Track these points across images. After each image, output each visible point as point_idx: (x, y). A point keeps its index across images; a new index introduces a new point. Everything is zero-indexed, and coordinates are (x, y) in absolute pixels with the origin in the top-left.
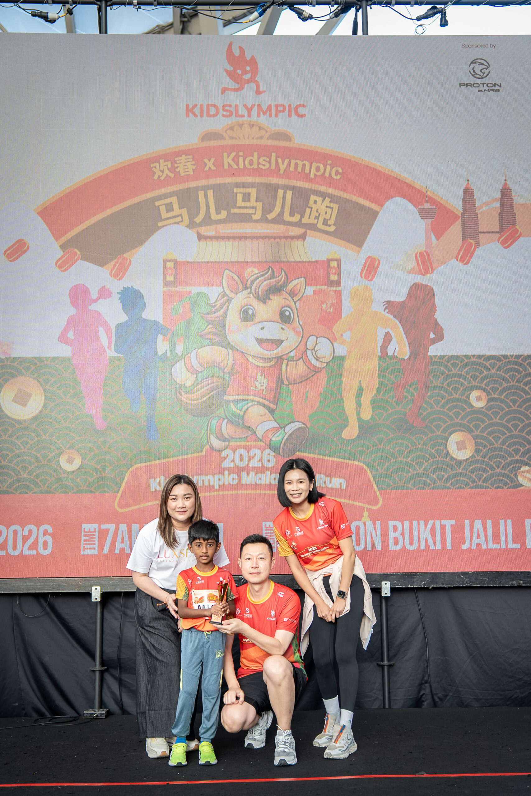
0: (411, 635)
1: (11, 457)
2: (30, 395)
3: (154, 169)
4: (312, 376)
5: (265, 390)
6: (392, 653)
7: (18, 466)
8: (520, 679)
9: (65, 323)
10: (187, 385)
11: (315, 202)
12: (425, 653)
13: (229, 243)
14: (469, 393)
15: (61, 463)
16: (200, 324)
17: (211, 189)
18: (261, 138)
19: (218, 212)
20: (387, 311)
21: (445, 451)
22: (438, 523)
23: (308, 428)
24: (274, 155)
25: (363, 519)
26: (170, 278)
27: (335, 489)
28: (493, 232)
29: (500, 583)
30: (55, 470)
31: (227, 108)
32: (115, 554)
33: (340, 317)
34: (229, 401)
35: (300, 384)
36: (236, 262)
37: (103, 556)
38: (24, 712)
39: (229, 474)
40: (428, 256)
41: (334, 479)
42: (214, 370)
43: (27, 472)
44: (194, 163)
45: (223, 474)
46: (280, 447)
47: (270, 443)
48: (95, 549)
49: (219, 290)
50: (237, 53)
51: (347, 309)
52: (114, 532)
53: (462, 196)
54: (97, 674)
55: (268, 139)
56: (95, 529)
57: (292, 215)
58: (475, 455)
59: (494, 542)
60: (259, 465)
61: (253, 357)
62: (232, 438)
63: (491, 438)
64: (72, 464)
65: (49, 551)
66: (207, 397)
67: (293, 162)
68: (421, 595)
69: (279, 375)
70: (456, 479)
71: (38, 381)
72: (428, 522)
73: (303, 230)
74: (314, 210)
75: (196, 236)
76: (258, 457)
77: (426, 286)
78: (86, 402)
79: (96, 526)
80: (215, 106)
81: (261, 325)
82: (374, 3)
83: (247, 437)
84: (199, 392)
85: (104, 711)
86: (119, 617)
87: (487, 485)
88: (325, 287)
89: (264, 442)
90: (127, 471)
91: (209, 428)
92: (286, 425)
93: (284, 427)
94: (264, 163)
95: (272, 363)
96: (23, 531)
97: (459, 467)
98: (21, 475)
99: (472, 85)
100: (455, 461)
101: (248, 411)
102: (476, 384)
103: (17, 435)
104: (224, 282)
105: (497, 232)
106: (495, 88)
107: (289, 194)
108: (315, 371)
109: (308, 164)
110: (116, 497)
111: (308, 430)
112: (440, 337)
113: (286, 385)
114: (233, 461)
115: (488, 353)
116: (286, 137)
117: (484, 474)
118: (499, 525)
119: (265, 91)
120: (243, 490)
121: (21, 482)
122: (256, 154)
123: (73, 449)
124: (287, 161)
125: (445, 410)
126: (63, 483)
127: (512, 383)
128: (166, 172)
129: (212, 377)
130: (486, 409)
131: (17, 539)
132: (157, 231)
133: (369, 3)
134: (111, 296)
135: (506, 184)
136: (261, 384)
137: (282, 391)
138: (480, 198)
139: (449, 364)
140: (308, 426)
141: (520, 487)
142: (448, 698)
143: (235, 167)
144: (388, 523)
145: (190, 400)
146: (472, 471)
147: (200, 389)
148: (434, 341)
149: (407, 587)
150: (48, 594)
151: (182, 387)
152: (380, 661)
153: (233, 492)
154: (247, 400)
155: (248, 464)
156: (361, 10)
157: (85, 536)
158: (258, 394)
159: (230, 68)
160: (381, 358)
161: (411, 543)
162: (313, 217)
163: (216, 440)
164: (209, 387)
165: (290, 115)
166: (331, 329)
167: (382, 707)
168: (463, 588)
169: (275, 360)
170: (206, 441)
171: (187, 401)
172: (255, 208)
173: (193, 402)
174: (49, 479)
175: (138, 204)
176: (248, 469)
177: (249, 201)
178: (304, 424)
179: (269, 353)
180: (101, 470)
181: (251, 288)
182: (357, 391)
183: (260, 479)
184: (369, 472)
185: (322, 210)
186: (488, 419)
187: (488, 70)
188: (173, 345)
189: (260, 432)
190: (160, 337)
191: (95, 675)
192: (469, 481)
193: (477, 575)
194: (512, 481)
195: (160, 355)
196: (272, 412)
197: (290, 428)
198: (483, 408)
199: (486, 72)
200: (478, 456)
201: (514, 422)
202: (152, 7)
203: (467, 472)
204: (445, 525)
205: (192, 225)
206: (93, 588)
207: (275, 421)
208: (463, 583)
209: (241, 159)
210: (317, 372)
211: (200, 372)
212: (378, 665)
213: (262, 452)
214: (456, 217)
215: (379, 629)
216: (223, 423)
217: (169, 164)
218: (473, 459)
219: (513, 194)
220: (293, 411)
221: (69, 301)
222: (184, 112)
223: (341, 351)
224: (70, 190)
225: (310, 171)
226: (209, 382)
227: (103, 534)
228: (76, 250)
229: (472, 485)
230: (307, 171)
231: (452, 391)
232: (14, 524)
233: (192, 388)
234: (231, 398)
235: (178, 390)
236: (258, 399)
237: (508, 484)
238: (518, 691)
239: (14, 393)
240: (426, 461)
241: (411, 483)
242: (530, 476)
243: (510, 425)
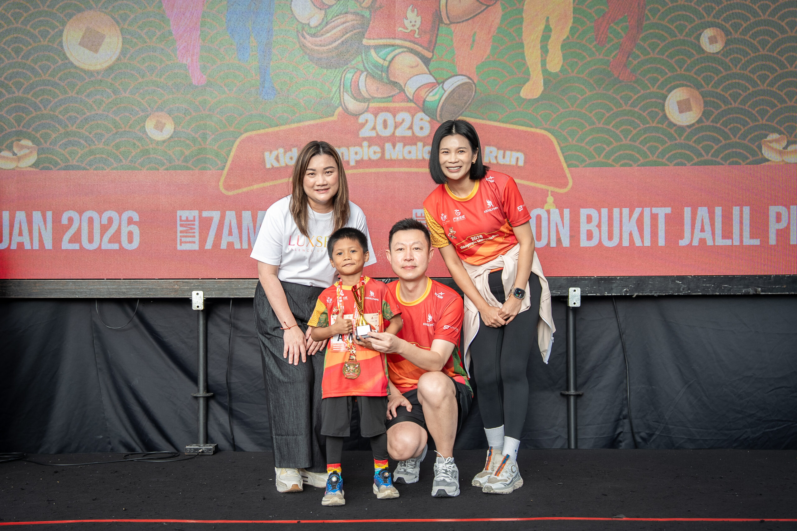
0: (607, 357)
1: (81, 121)
2: (103, 37)
4: (482, 12)
5: (417, 31)
6: (580, 381)
7: (90, 133)
8: (752, 415)
12: (625, 381)
14: (699, 32)
15: (147, 130)
21: (661, 114)
22: (647, 211)
23: (474, 84)
25: (546, 207)
27: (510, 166)
29: (729, 290)
30: (140, 139)
32: (222, 250)
34: (368, 48)
35: (464, 23)
37: (205, 252)
38: (110, 446)
39: (369, 146)
41: (508, 153)
42: (348, 3)
43: (103, 140)
45: (361, 146)
46: (436, 110)
47: (423, 105)
48: (194, 242)
52: (220, 221)
54: (201, 401)
56: (194, 217)
58: (703, 118)
59: (724, 237)
60: (409, 133)
62: (373, 98)
63: (727, 95)
64: (162, 132)
65: (136, 244)
66: (340, 41)
68: (621, 307)
69: (436, 10)
70: (675, 152)
71: (113, 18)
72: (634, 209)
76: (407, 124)
78: (178, 47)
79: (196, 213)
83: (392, 96)
84: (329, 35)
85: (211, 447)
86: (228, 331)
87: (719, 159)
89: (415, 103)
90: (235, 141)
91: (342, 83)
92: (447, 79)
93: (444, 83)
96: (101, 218)
97: (680, 135)
98: (95, 145)
100: (674, 128)
101: (393, 61)
102: (710, 19)
103: (88, 91)
108: (486, 5)
110: (221, 175)
111: (475, 86)
113: (446, 24)
114: (374, 128)
117: (713, 145)
118: (732, 213)
120: (387, 167)
121: (95, 155)
123: (162, 110)
125: (664, 57)
126: (151, 156)
127: (762, 18)
129: (346, 13)
130: (723, 55)
131: (93, 229)
136: (412, 24)
137: (440, 32)
140: (475, 81)
141: (762, 163)
142: (654, 437)
144: (579, 212)
145: (316, 46)
146: (697, 142)
147: (331, 31)
149: (602, 294)
150: (136, 299)
151: (306, 28)
152: (564, 391)
153: (374, 170)
154: (393, 46)
155: (394, 133)
157: (181, 225)
158: (409, 37)
161: (610, 238)
163: (353, 100)
167: (566, 446)
168: (679, 297)
170: (338, 101)
171: (313, 47)
173: (321, 49)
174: (133, 151)
176: (393, 140)
178: (469, 78)
180: (199, 139)
182: (543, 33)
183: (410, 152)
184: (555, 143)
186: (724, 69)
189: (410, 90)
191: (199, 403)
192: (692, 155)
193: (699, 280)
194: (754, 153)
196: (426, 61)
197: (451, 84)
198: (717, 53)
200: (707, 119)
201: (761, 73)
203: (691, 143)
204: (657, 214)
206: (194, 293)
207: (431, 74)
208: (679, 291)
210: (488, 6)
211: (330, 7)
212: (562, 395)
213: (413, 116)
215: (565, 350)
216: (361, 76)
218: (700, 125)
220: (456, 60)
226: (343, 20)
227: (205, 224)
229: (696, 160)
231: (675, 30)
232: (88, 210)
233: (319, 29)
234: (372, 42)
235: (300, 31)
236: (408, 44)
237: (747, 158)
238: (749, 430)
239: (81, 34)
240: (635, 128)
241: (613, 158)
242: (779, 147)
243: (755, 77)
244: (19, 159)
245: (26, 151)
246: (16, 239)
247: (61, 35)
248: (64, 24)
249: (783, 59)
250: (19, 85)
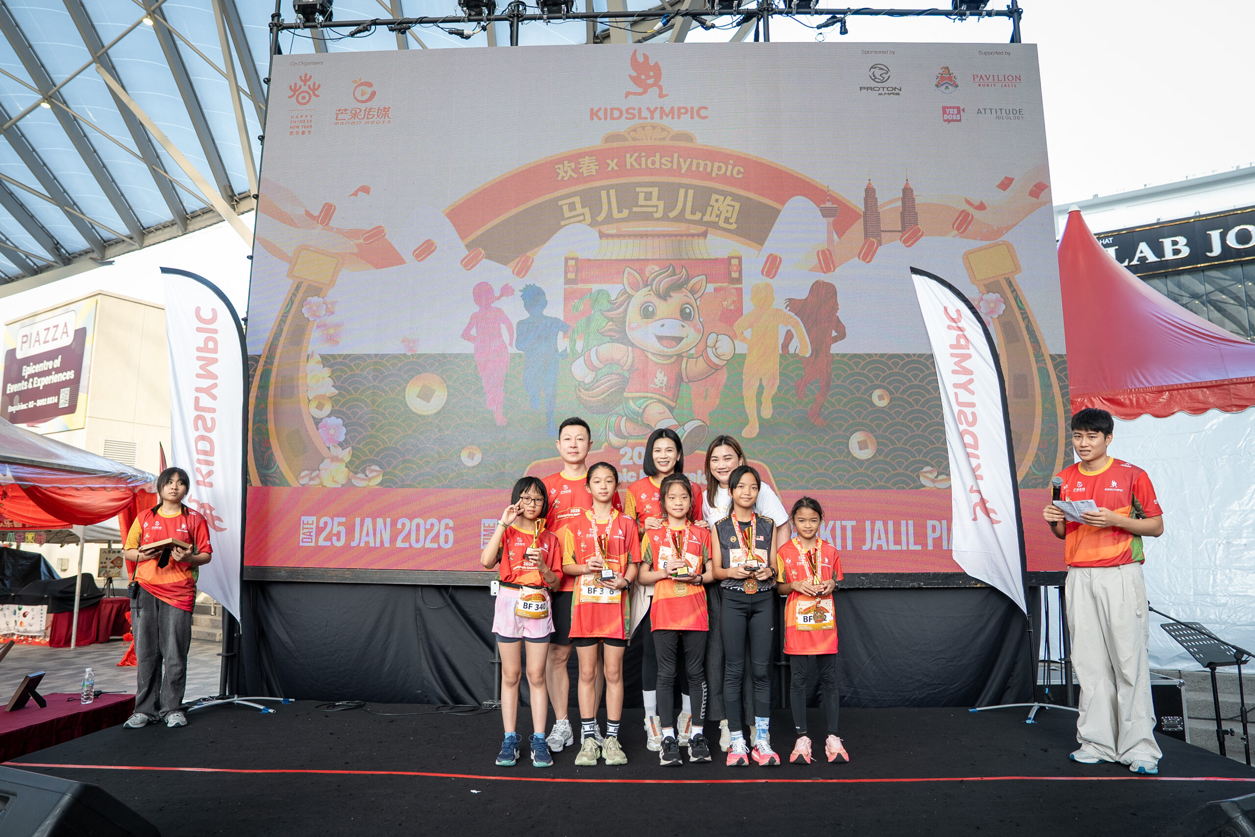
1: (415, 452)
2: (434, 391)
3: (558, 170)
4: (712, 374)
5: (664, 388)
7: (421, 461)
8: (919, 680)
9: (467, 321)
10: (586, 382)
11: (717, 201)
13: (630, 242)
14: (871, 392)
15: (462, 458)
16: (600, 321)
17: (612, 188)
18: (664, 139)
19: (620, 211)
20: (788, 308)
21: (846, 451)
22: (838, 523)
24: (676, 155)
26: (571, 276)
28: (894, 231)
29: (900, 584)
30: (457, 465)
31: (630, 111)
33: (742, 314)
34: (628, 399)
35: (700, 382)
36: (636, 260)
38: (427, 699)
39: (628, 472)
40: (831, 254)
43: (430, 466)
44: (596, 163)
49: (619, 287)
50: (641, 59)
51: (748, 305)
53: (863, 194)
54: (497, 666)
55: (670, 140)
57: (693, 213)
58: (877, 455)
59: (895, 544)
61: (653, 354)
62: (631, 436)
63: (893, 438)
64: (472, 460)
65: (449, 545)
66: (606, 394)
67: (695, 161)
69: (678, 373)
70: (857, 479)
71: (442, 378)
73: (703, 229)
74: (716, 208)
75: (597, 234)
77: (829, 284)
78: (487, 398)
80: (618, 109)
81: (661, 322)
82: (775, 13)
83: (646, 434)
84: (598, 389)
87: (889, 485)
88: (725, 285)
90: (527, 467)
91: (608, 424)
92: (686, 422)
93: (684, 425)
94: (666, 163)
95: (672, 360)
96: (425, 524)
97: (861, 467)
98: (424, 469)
99: (872, 89)
100: (856, 461)
101: (646, 409)
102: (878, 383)
103: (421, 430)
104: (625, 279)
105: (899, 231)
106: (895, 91)
107: (691, 193)
108: (715, 369)
109: (709, 164)
111: (708, 427)
112: (842, 335)
113: (685, 383)
114: (631, 458)
115: (891, 353)
116: (689, 138)
117: (885, 474)
118: (900, 526)
119: (667, 95)
121: (423, 476)
122: (658, 155)
123: (474, 444)
124: (689, 160)
125: (847, 409)
126: (464, 478)
127: (915, 383)
128: (570, 172)
129: (612, 374)
130: (889, 409)
131: (419, 532)
132: (560, 229)
133: (770, 13)
134: (513, 294)
135: (907, 184)
137: (681, 388)
138: (881, 198)
139: (851, 363)
140: (708, 424)
141: (920, 488)
143: (637, 166)
145: (589, 397)
146: (874, 471)
147: (600, 386)
148: (836, 340)
150: (449, 586)
151: (582, 384)
154: (646, 398)
156: (762, 20)
157: (484, 530)
158: (658, 391)
159: (634, 74)
160: (782, 356)
162: (714, 215)
163: (616, 437)
164: (608, 384)
165: (692, 117)
166: (731, 325)
168: (863, 589)
169: (675, 357)
170: (605, 438)
171: (586, 398)
172: (657, 206)
173: (592, 399)
174: (451, 474)
175: (541, 204)
177: (651, 200)
178: (703, 422)
179: (669, 350)
180: (501, 465)
181: (651, 285)
182: (758, 389)
184: (769, 471)
185: (724, 208)
186: (890, 418)
187: (888, 75)
188: (573, 342)
190: (561, 334)
191: (495, 667)
192: (870, 481)
193: (878, 576)
194: (914, 481)
195: (560, 350)
196: (671, 409)
197: (689, 426)
198: (885, 407)
199: (886, 76)
200: (880, 455)
201: (916, 422)
202: (561, 21)
203: (869, 472)
204: (846, 526)
205: (593, 224)
206: (492, 582)
207: (674, 418)
208: (863, 585)
209: (643, 159)
210: (717, 370)
211: (600, 369)
214: (857, 216)
216: (622, 419)
217: (573, 165)
218: (875, 459)
219: (915, 193)
220: (693, 408)
221: (473, 298)
222: (589, 116)
223: (741, 348)
224: (476, 192)
225: (712, 170)
226: (609, 379)
228: (481, 249)
229: (873, 485)
230: (709, 170)
231: (854, 390)
232: (416, 518)
233: (591, 385)
234: (630, 395)
236: (657, 396)
237: (910, 485)
238: (917, 692)
239: (419, 389)
240: (827, 461)
241: (811, 483)
242: (932, 476)
243: (912, 425)
244: (370, 479)
245: (375, 474)
246: (364, 538)
247: (404, 390)
248: (407, 382)
249: (931, 413)
250: (373, 426)
